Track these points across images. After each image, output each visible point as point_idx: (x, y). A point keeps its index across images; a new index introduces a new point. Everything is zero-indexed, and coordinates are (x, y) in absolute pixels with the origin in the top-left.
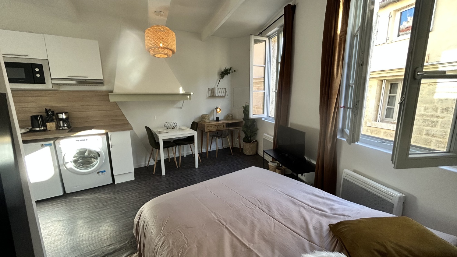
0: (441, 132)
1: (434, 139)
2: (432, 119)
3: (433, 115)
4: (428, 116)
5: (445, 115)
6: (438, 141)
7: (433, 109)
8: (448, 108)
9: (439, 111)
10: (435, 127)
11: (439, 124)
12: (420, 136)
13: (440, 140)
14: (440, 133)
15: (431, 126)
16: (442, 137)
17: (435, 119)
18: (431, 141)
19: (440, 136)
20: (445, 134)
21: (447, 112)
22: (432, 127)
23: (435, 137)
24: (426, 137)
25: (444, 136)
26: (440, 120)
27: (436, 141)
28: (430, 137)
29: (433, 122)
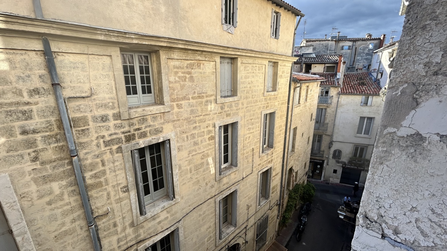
0: (43, 123)
1: (38, 137)
2: (21, 108)
3: (19, 102)
4: (11, 104)
5: (39, 99)
6: (45, 137)
7: (13, 92)
8: (37, 89)
9: (25, 94)
10: (31, 118)
11: (35, 113)
12: (12, 139)
13: (48, 133)
14: (44, 126)
15: (23, 119)
16: (47, 129)
17: (26, 108)
18: (36, 140)
19: (45, 130)
20: (50, 125)
21: (39, 94)
22: (26, 120)
23: (38, 133)
24: (24, 137)
25: (50, 127)
26: (34, 108)
27: (42, 137)
28: (30, 136)
29: (24, 113)
